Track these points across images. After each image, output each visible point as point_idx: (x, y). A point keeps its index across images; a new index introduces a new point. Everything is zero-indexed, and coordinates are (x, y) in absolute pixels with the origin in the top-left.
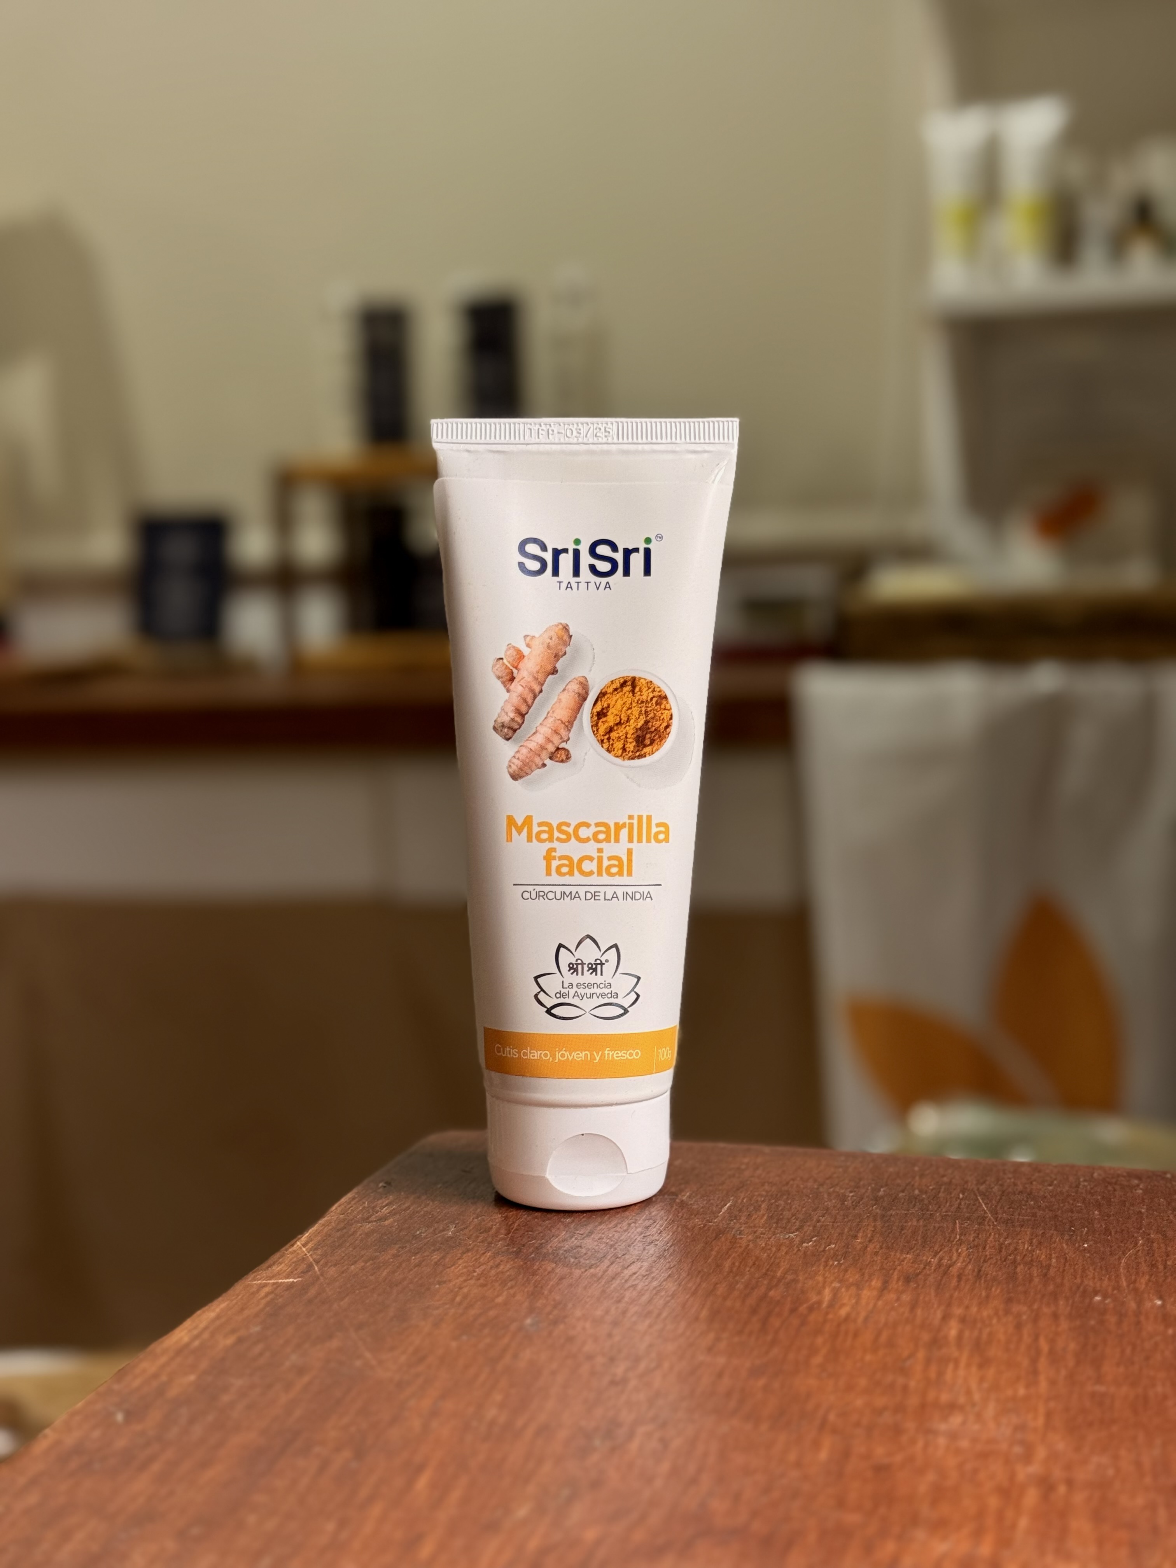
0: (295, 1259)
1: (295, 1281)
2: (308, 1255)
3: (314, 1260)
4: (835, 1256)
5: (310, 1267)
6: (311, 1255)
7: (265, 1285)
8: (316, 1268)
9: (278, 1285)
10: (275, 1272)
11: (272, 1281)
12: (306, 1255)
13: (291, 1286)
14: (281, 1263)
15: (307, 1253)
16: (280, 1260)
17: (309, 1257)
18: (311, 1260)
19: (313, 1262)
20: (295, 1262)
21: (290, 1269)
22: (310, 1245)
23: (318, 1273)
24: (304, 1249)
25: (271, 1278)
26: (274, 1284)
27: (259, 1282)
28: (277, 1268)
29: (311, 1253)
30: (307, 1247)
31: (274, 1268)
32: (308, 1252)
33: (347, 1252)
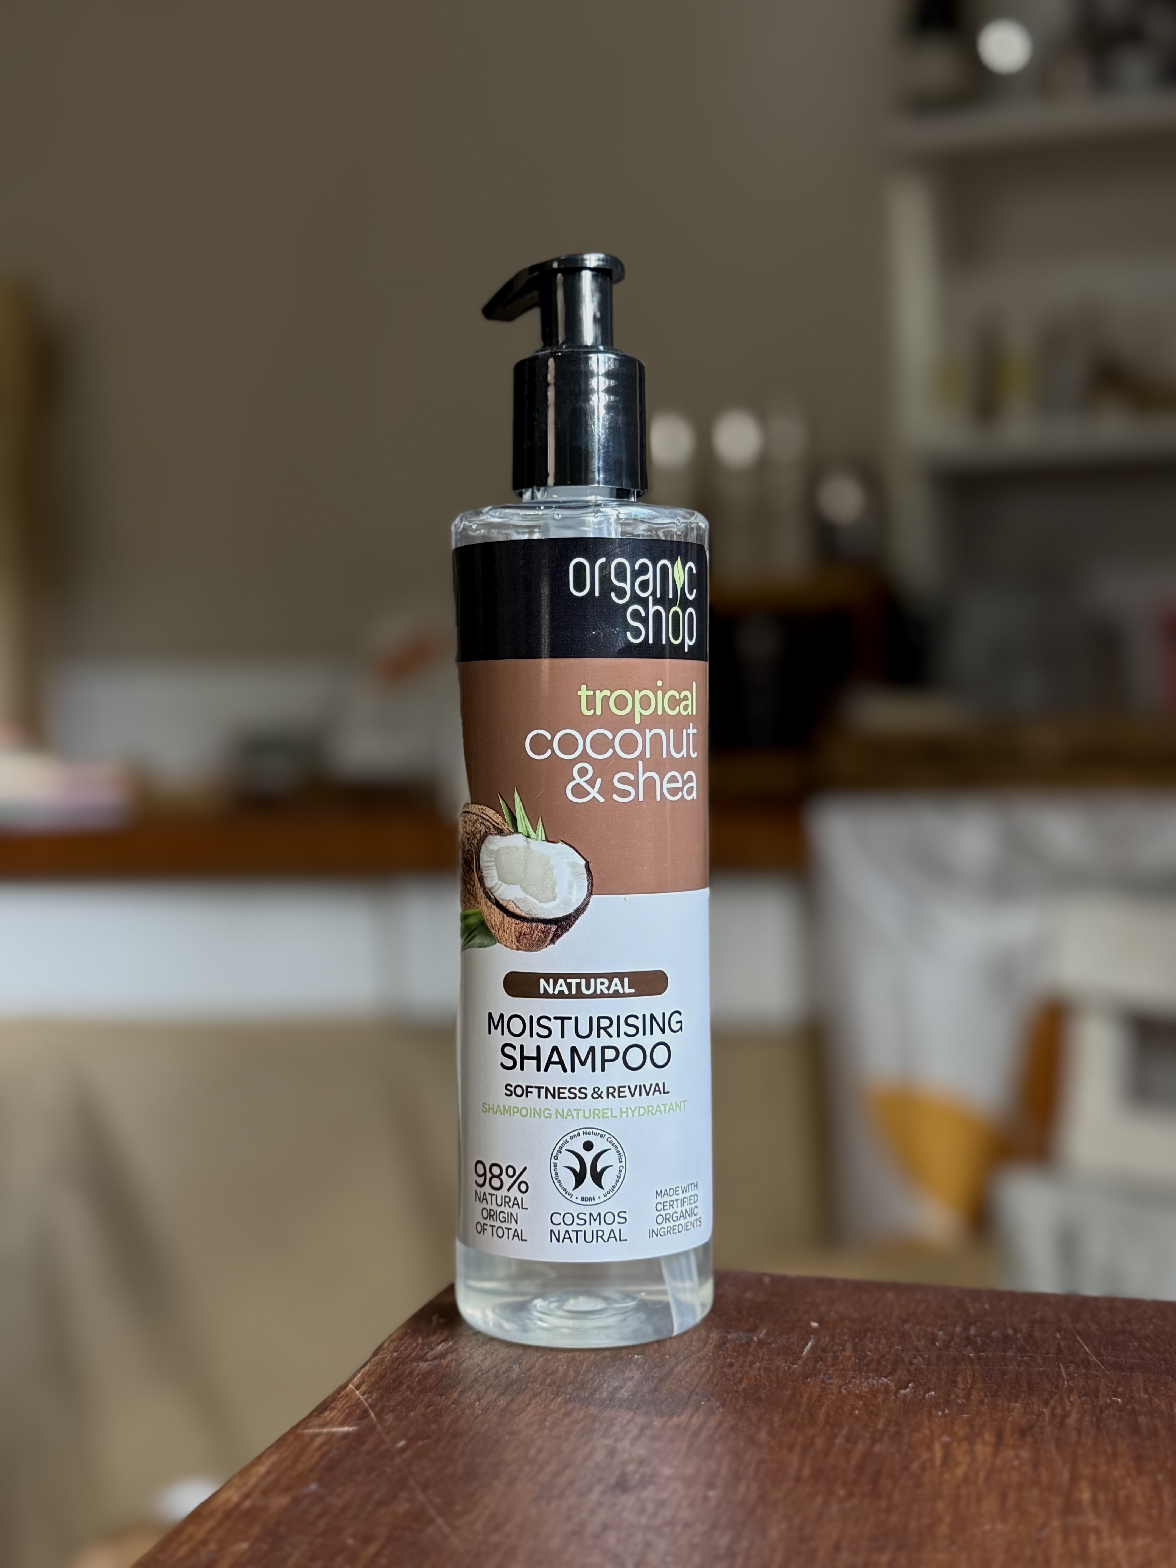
0: (348, 1405)
1: (351, 1429)
2: (362, 1399)
3: (368, 1404)
4: (937, 1406)
5: (366, 1412)
6: (366, 1400)
7: (319, 1435)
8: (373, 1415)
9: (332, 1435)
10: (329, 1418)
11: (325, 1430)
12: (359, 1399)
13: (346, 1436)
14: (333, 1409)
15: (361, 1397)
16: (332, 1405)
17: (364, 1401)
18: (366, 1404)
19: (369, 1408)
20: (348, 1407)
21: (344, 1415)
22: (363, 1388)
23: (375, 1420)
24: (357, 1392)
25: (324, 1425)
26: (328, 1434)
27: (312, 1430)
28: (330, 1414)
29: (366, 1396)
30: (360, 1390)
31: (326, 1413)
32: (363, 1395)
33: (405, 1395)
